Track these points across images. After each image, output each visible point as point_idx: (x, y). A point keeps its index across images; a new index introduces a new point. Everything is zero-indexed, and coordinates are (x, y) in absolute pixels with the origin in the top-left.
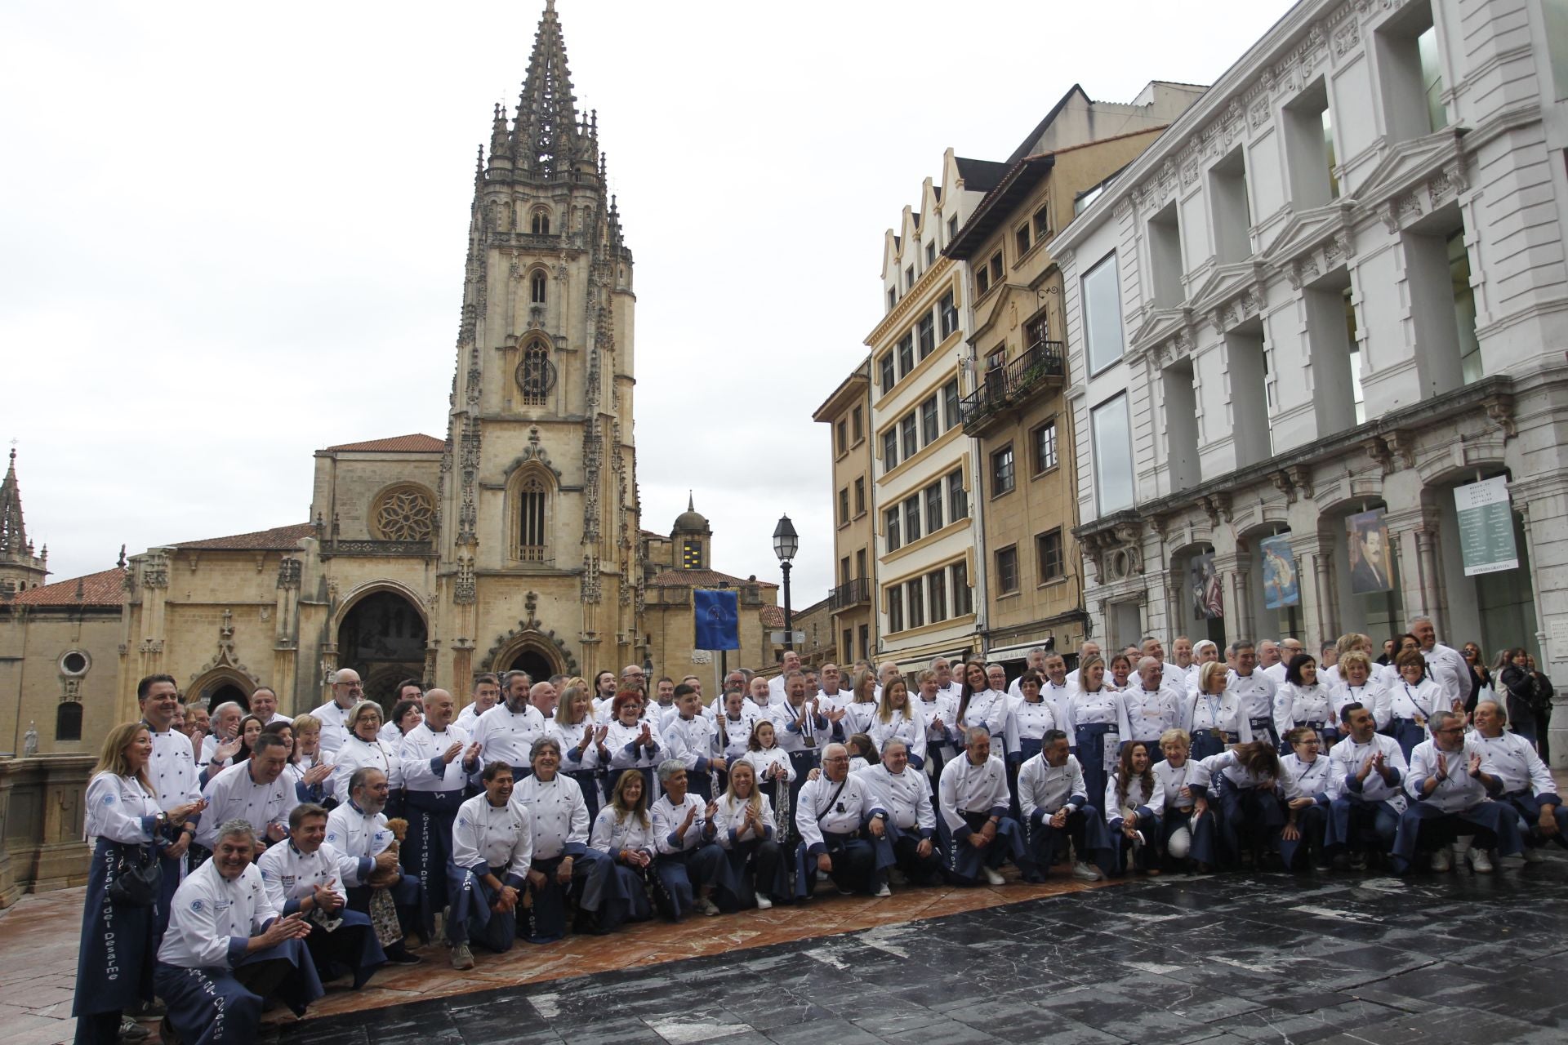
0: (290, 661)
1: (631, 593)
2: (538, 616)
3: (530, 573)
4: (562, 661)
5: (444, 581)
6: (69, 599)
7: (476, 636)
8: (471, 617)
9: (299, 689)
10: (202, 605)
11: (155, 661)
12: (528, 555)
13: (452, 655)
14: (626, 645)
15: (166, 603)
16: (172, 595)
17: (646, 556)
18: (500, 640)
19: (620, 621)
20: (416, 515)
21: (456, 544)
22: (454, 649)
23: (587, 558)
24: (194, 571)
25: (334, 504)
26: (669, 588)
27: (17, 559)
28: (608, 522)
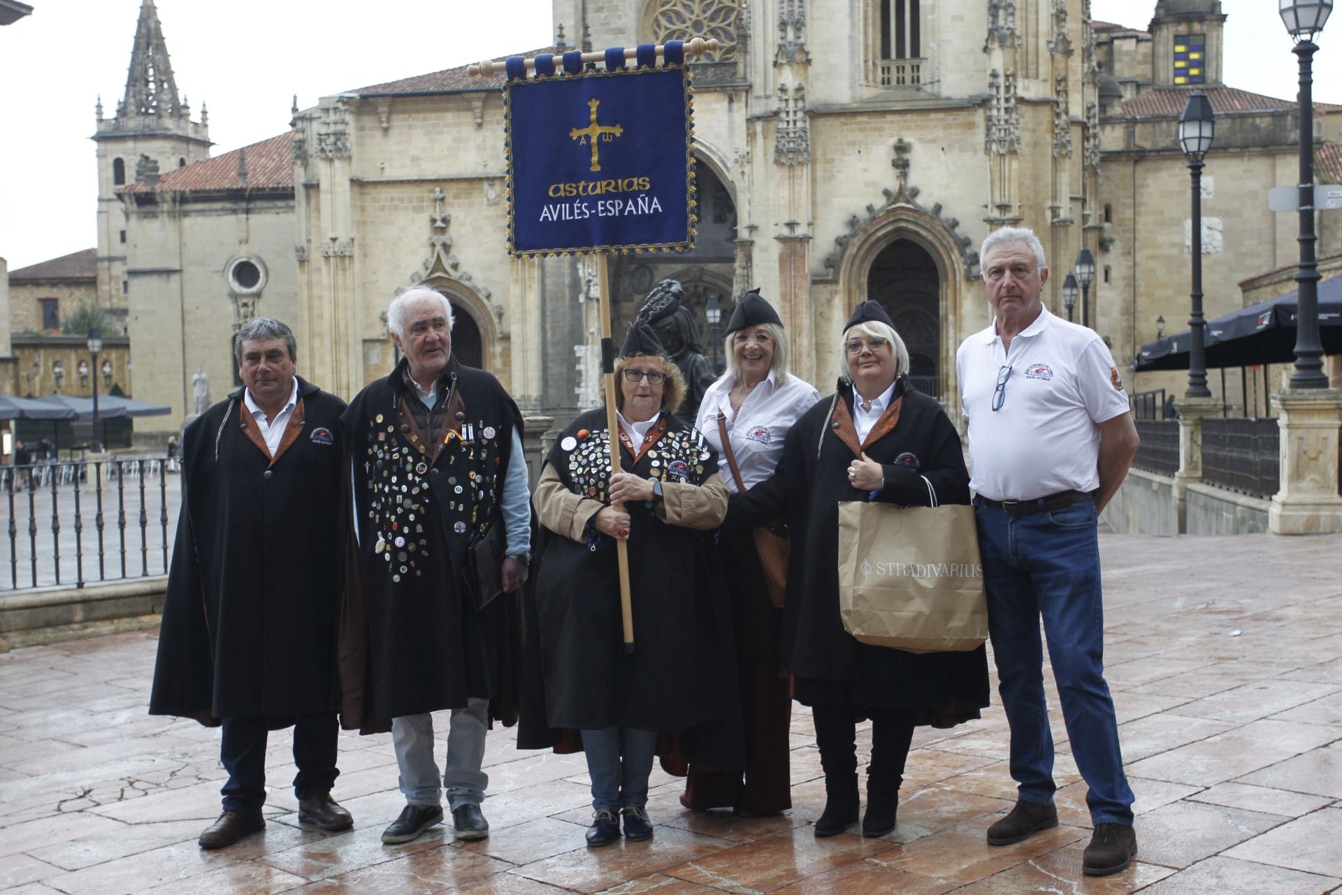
0: (533, 265)
1: (1075, 134)
2: (914, 180)
3: (899, 107)
4: (956, 255)
5: (759, 126)
6: (230, 181)
7: (814, 217)
8: (804, 186)
9: (549, 307)
10: (402, 182)
11: (344, 270)
12: (894, 75)
13: (776, 249)
14: (1065, 224)
15: (352, 181)
16: (357, 170)
17: (1107, 64)
18: (853, 222)
19: (1054, 184)
20: (712, 19)
21: (775, 64)
22: (781, 239)
23: (994, 75)
24: (386, 130)
25: (584, 11)
26: (1145, 121)
27: (169, 124)
28: (1032, 9)
